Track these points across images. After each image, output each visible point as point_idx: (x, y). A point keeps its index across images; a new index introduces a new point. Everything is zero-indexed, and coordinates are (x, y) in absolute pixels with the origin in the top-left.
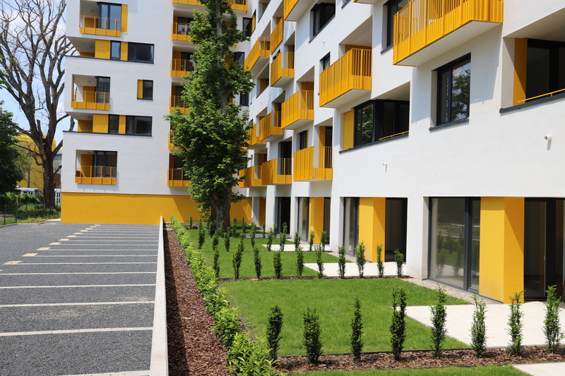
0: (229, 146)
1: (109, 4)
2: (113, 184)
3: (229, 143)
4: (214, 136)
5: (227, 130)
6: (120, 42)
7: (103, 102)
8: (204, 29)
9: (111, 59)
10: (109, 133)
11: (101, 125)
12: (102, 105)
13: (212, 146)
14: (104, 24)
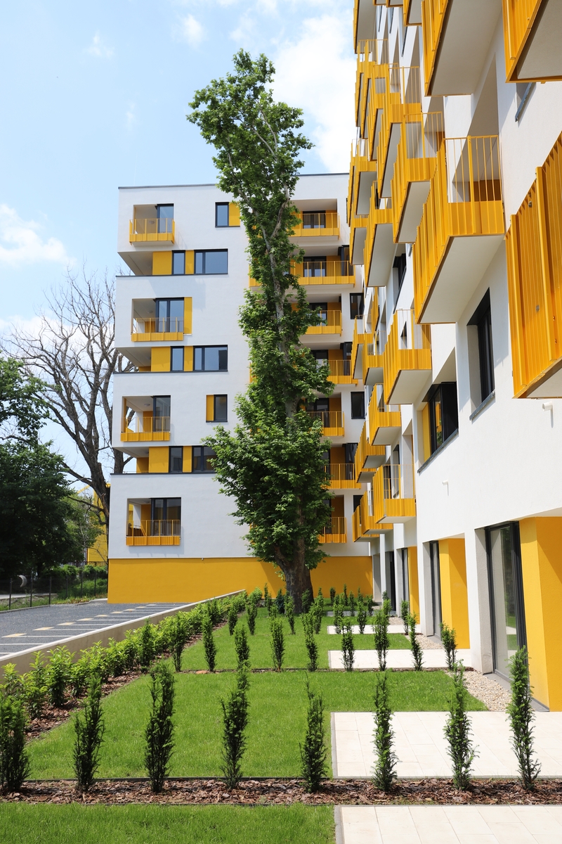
0: (291, 476)
1: (168, 300)
2: (176, 544)
3: (291, 472)
4: (269, 463)
5: (288, 453)
6: (183, 347)
7: (161, 430)
8: (258, 314)
9: (172, 371)
10: (170, 472)
11: (160, 462)
12: (160, 435)
13: (267, 478)
14: (163, 326)
